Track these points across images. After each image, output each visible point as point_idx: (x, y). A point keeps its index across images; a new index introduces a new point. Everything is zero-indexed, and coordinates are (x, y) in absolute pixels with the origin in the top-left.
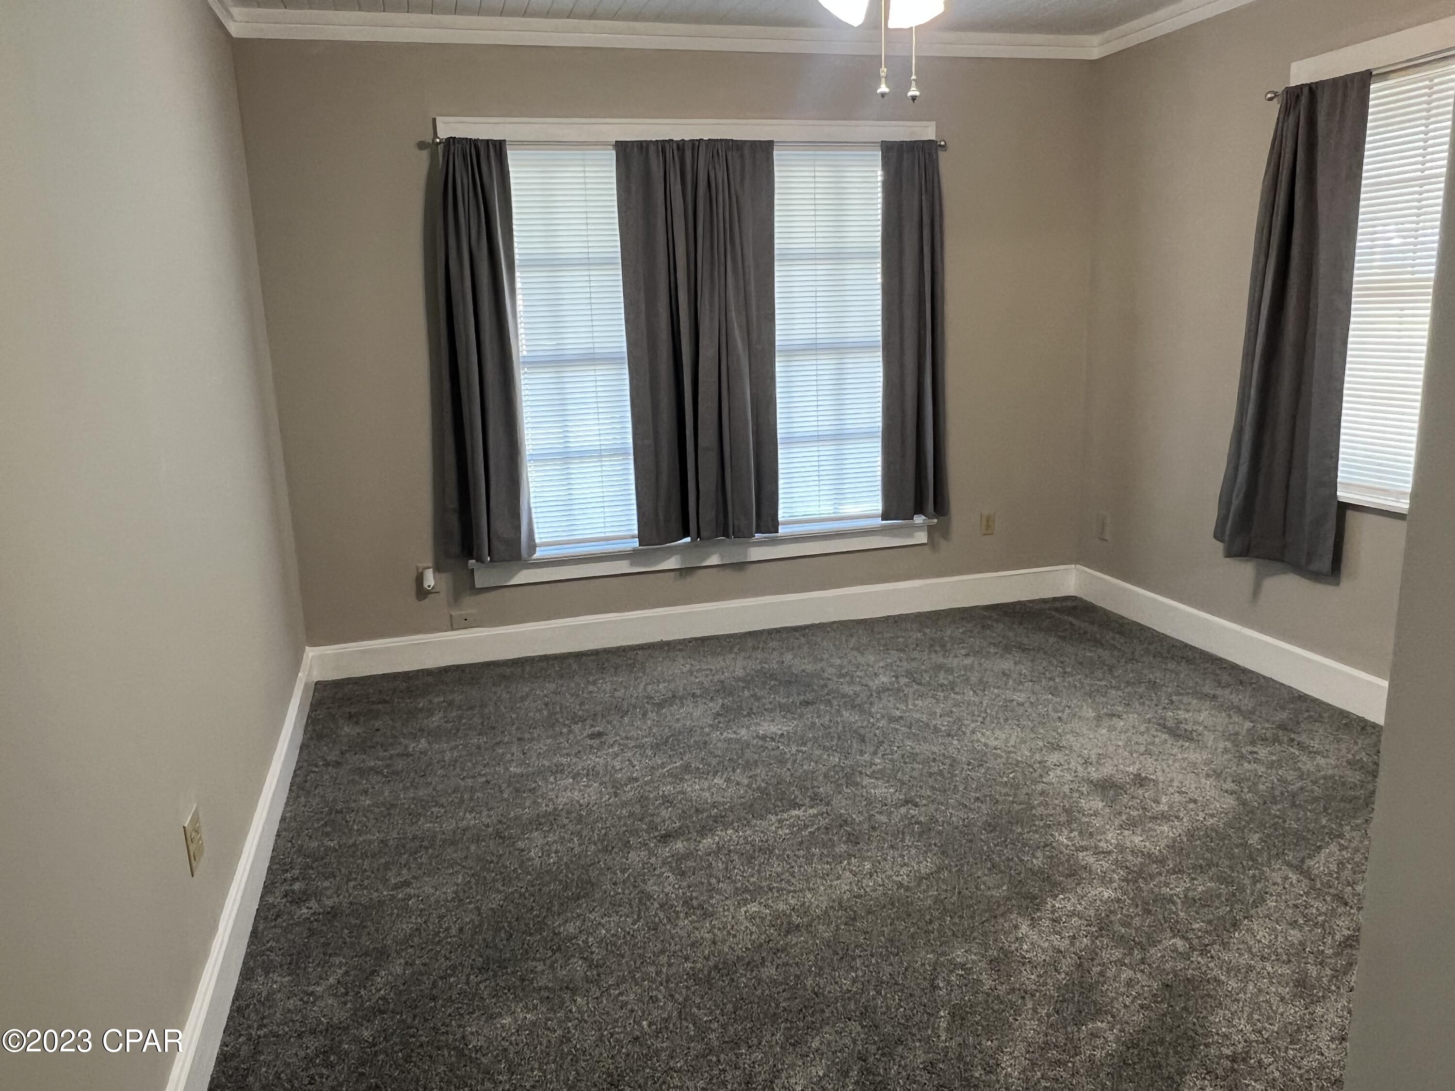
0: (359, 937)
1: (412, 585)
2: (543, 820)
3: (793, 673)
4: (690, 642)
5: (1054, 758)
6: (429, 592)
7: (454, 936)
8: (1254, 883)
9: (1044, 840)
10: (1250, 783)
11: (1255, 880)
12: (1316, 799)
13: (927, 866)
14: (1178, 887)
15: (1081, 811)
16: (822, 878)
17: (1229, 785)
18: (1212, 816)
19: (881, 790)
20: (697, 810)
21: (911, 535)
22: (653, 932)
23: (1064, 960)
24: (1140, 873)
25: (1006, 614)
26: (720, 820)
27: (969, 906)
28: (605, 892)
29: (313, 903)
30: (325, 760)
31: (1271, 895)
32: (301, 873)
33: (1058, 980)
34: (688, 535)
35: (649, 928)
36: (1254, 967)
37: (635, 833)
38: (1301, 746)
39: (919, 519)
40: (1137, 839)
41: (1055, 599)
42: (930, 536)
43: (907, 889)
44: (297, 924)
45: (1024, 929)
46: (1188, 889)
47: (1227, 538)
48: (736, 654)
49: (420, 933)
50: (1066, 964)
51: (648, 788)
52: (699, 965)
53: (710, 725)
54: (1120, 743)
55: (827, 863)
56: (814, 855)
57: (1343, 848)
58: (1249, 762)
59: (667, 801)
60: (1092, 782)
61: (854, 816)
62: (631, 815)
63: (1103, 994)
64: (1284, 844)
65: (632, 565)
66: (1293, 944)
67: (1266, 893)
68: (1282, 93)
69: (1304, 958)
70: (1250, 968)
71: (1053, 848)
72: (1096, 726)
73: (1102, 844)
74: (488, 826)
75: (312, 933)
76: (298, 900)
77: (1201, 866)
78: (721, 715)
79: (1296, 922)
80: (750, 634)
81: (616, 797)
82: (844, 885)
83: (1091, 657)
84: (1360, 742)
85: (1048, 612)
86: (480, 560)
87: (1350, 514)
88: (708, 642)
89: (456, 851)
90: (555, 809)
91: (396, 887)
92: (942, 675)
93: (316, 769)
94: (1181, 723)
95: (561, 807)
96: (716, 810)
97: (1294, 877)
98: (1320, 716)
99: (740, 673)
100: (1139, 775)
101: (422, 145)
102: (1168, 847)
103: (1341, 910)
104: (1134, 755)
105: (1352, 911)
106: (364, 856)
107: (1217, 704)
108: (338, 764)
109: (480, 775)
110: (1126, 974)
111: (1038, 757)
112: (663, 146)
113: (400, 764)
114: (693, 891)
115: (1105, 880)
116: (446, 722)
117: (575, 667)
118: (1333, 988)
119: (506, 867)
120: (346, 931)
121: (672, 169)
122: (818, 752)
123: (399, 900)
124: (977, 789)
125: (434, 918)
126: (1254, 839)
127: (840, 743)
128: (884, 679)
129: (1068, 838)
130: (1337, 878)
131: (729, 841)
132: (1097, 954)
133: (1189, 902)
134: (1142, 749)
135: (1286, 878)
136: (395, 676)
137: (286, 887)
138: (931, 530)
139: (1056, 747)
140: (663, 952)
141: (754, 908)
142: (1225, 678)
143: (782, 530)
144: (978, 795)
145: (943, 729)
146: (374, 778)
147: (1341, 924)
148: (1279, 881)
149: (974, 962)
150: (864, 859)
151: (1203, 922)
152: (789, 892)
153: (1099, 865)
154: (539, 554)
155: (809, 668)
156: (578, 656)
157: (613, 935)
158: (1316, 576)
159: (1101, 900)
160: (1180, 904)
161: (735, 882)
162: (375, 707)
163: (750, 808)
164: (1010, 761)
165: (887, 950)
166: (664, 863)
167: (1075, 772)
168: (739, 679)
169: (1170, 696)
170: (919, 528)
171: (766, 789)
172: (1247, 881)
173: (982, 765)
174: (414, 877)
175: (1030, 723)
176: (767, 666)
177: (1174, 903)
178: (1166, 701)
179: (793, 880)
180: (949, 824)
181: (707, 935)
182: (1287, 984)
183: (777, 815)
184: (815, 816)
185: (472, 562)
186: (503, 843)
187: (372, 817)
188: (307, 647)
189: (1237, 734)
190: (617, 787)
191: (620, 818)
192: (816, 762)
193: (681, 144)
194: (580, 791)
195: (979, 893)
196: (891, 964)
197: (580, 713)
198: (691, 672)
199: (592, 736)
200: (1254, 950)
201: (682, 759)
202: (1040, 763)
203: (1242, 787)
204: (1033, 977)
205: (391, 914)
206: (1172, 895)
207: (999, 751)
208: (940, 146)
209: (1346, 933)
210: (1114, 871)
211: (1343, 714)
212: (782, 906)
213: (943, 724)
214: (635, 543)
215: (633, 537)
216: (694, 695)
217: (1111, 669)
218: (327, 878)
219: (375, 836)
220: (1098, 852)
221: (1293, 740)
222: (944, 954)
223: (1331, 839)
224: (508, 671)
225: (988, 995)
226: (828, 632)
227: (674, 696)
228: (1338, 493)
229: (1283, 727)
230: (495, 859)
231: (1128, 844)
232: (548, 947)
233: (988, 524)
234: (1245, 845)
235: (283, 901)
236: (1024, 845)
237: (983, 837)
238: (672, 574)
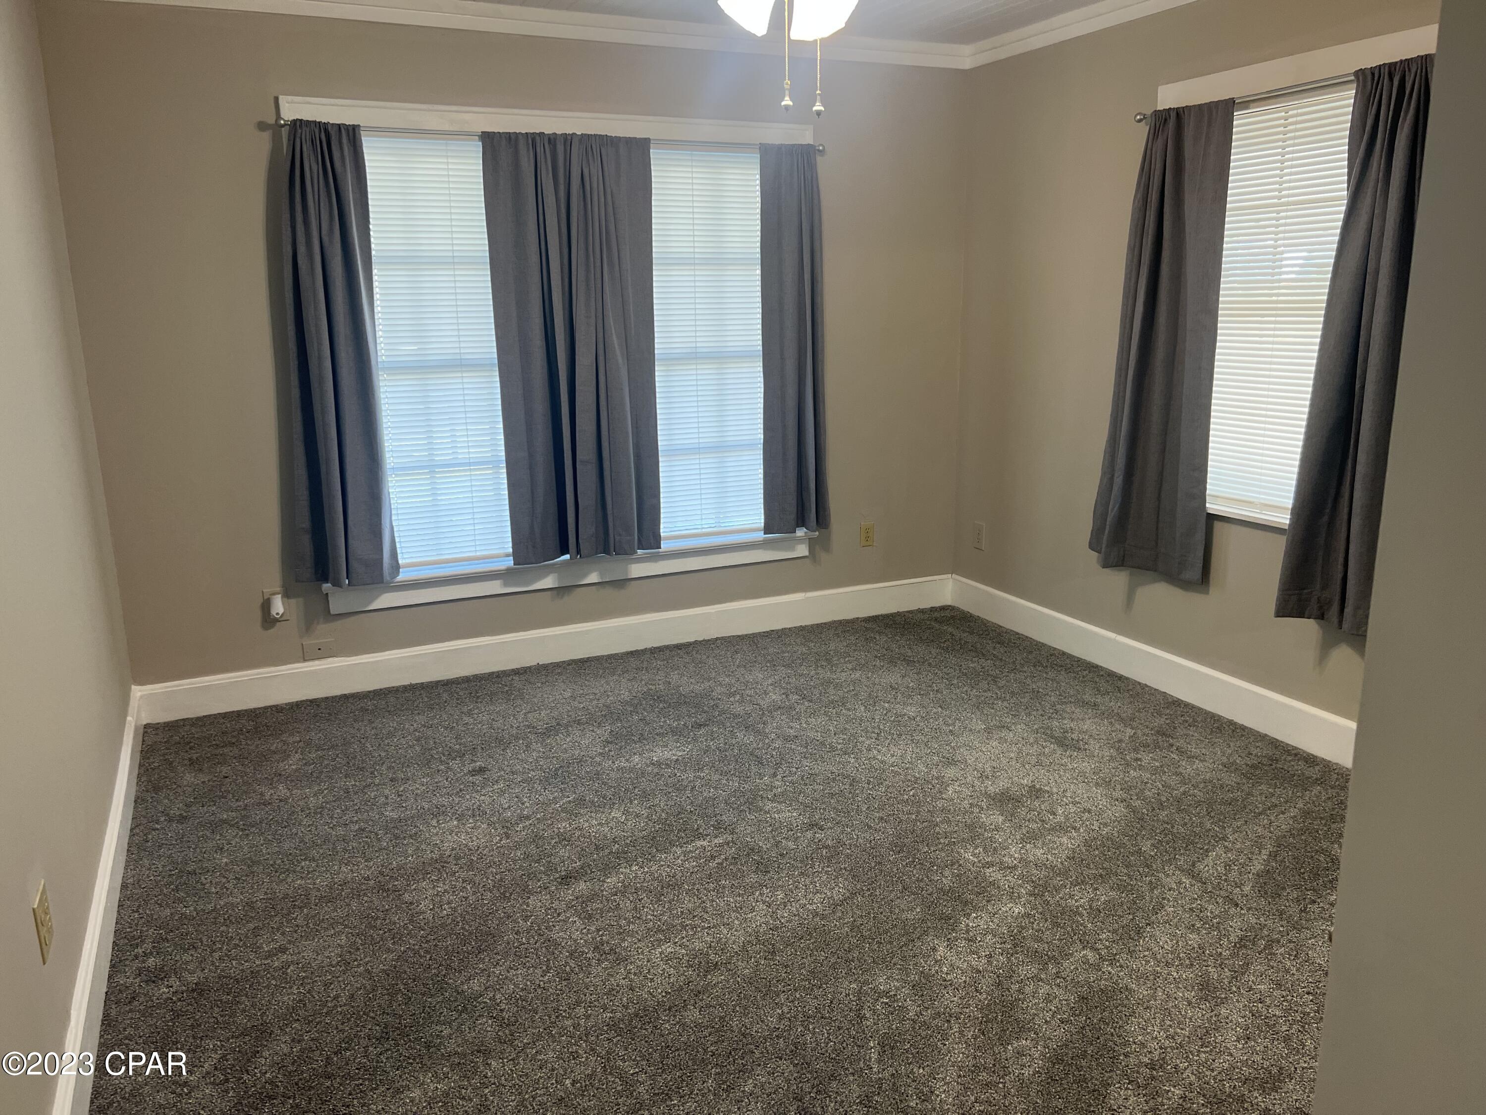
0: (233, 1015)
1: (258, 614)
2: (430, 869)
3: (681, 695)
4: (569, 665)
5: (950, 772)
6: (276, 621)
7: (345, 1005)
8: (1152, 890)
9: (950, 858)
10: (1138, 790)
11: (1152, 887)
12: (1199, 803)
13: (839, 892)
14: (1080, 898)
15: (982, 826)
16: (736, 911)
17: (1118, 794)
18: (1106, 825)
19: (787, 814)
20: (597, 848)
21: (792, 549)
22: (564, 983)
23: (983, 980)
24: (1045, 887)
25: (887, 626)
26: (623, 856)
27: (886, 932)
28: (508, 943)
29: (174, 981)
30: (168, 815)
31: (1169, 901)
32: (154, 947)
33: (980, 1001)
34: (568, 553)
35: (561, 978)
36: (1161, 973)
37: (532, 876)
38: (1180, 751)
39: (801, 532)
40: (1039, 852)
41: (933, 609)
42: (811, 550)
43: (823, 917)
44: (159, 1006)
45: (941, 950)
46: (1091, 900)
47: (1103, 550)
48: (619, 675)
49: (305, 1005)
50: (985, 984)
51: (541, 826)
52: (619, 1015)
53: (601, 754)
54: (1012, 755)
55: (739, 895)
56: (724, 887)
57: (1227, 850)
58: (1135, 770)
59: (564, 839)
60: (990, 796)
61: (761, 844)
62: (527, 856)
63: (1024, 1011)
64: (1175, 850)
65: (506, 585)
66: (1194, 948)
67: (1164, 899)
68: (1152, 114)
69: (1205, 961)
70: (1157, 975)
71: (960, 865)
72: (987, 739)
73: (1006, 859)
74: (368, 879)
75: (177, 1015)
76: (156, 976)
77: (1101, 876)
78: (611, 743)
79: (1193, 926)
80: (632, 653)
81: (508, 838)
82: (759, 918)
83: (974, 668)
84: (1232, 744)
85: (928, 623)
86: (337, 584)
87: (1218, 525)
88: (588, 664)
89: (335, 910)
90: (441, 856)
91: (270, 955)
92: (831, 690)
93: (158, 827)
94: (1067, 732)
95: (448, 853)
96: (617, 846)
97: (1187, 881)
98: (1195, 721)
99: (626, 696)
100: (1034, 786)
101: (262, 126)
102: (1068, 858)
103: (1233, 911)
104: (1027, 766)
105: (1243, 912)
106: (228, 922)
107: (1099, 712)
108: (182, 819)
109: (352, 822)
110: (1044, 990)
111: (934, 772)
112: (533, 139)
113: (257, 815)
114: (602, 935)
115: (1013, 896)
116: (305, 764)
117: (445, 696)
118: (1234, 989)
119: (395, 923)
120: (216, 1009)
121: (543, 163)
122: (717, 777)
123: (275, 970)
124: (881, 808)
125: (319, 987)
126: (1146, 846)
127: (737, 767)
128: (775, 696)
129: (974, 855)
130: (1226, 880)
131: (636, 877)
132: (1014, 972)
133: (1095, 912)
134: (1034, 760)
135: (1180, 883)
136: (239, 714)
137: (136, 964)
138: (812, 544)
139: (951, 762)
140: (578, 1003)
141: (668, 948)
142: (1103, 685)
143: (665, 546)
144: (881, 815)
145: (839, 747)
146: (231, 833)
147: (1234, 925)
148: (1174, 886)
149: (897, 989)
150: (775, 889)
151: (1109, 931)
152: (703, 928)
153: (1006, 881)
154: (402, 577)
155: (698, 688)
156: (447, 684)
157: (522, 990)
158: (1186, 585)
159: (1012, 917)
160: (1086, 915)
161: (646, 922)
162: (220, 751)
163: (652, 839)
164: (909, 777)
165: (810, 983)
166: (569, 907)
167: (973, 786)
168: (625, 703)
169: (1054, 705)
170: (800, 541)
171: (666, 820)
172: (1146, 888)
173: (882, 783)
174: (290, 942)
175: (923, 737)
176: (653, 687)
177: (1081, 915)
178: (1051, 711)
179: (706, 916)
180: (855, 845)
181: (623, 982)
182: (1193, 987)
183: (681, 847)
184: (721, 845)
185: (327, 586)
186: (388, 896)
187: (231, 876)
188: (133, 687)
189: (1120, 741)
190: (507, 827)
191: (514, 861)
192: (716, 788)
193: (552, 137)
194: (467, 833)
195: (894, 917)
196: (816, 998)
197: (458, 747)
198: (573, 698)
199: (474, 772)
200: (1159, 956)
201: (575, 793)
202: (937, 778)
203: (1131, 795)
204: (956, 999)
205: (268, 987)
206: (1077, 907)
207: (896, 769)
208: (819, 150)
209: (1239, 933)
210: (1020, 886)
211: (1214, 718)
212: (698, 945)
213: (837, 741)
214: (510, 562)
215: (507, 555)
216: (579, 723)
217: (995, 679)
218: (186, 951)
219: (237, 899)
220: (1003, 867)
221: (1172, 745)
222: (866, 983)
223: (1217, 842)
224: (370, 704)
225: (914, 1021)
226: (713, 649)
227: (558, 724)
228: (1207, 505)
229: (1161, 733)
230: (380, 914)
231: (1032, 858)
232: (453, 1008)
233: (867, 536)
234: (1139, 852)
235: (138, 980)
236: (932, 864)
237: (891, 859)
238: (549, 593)
